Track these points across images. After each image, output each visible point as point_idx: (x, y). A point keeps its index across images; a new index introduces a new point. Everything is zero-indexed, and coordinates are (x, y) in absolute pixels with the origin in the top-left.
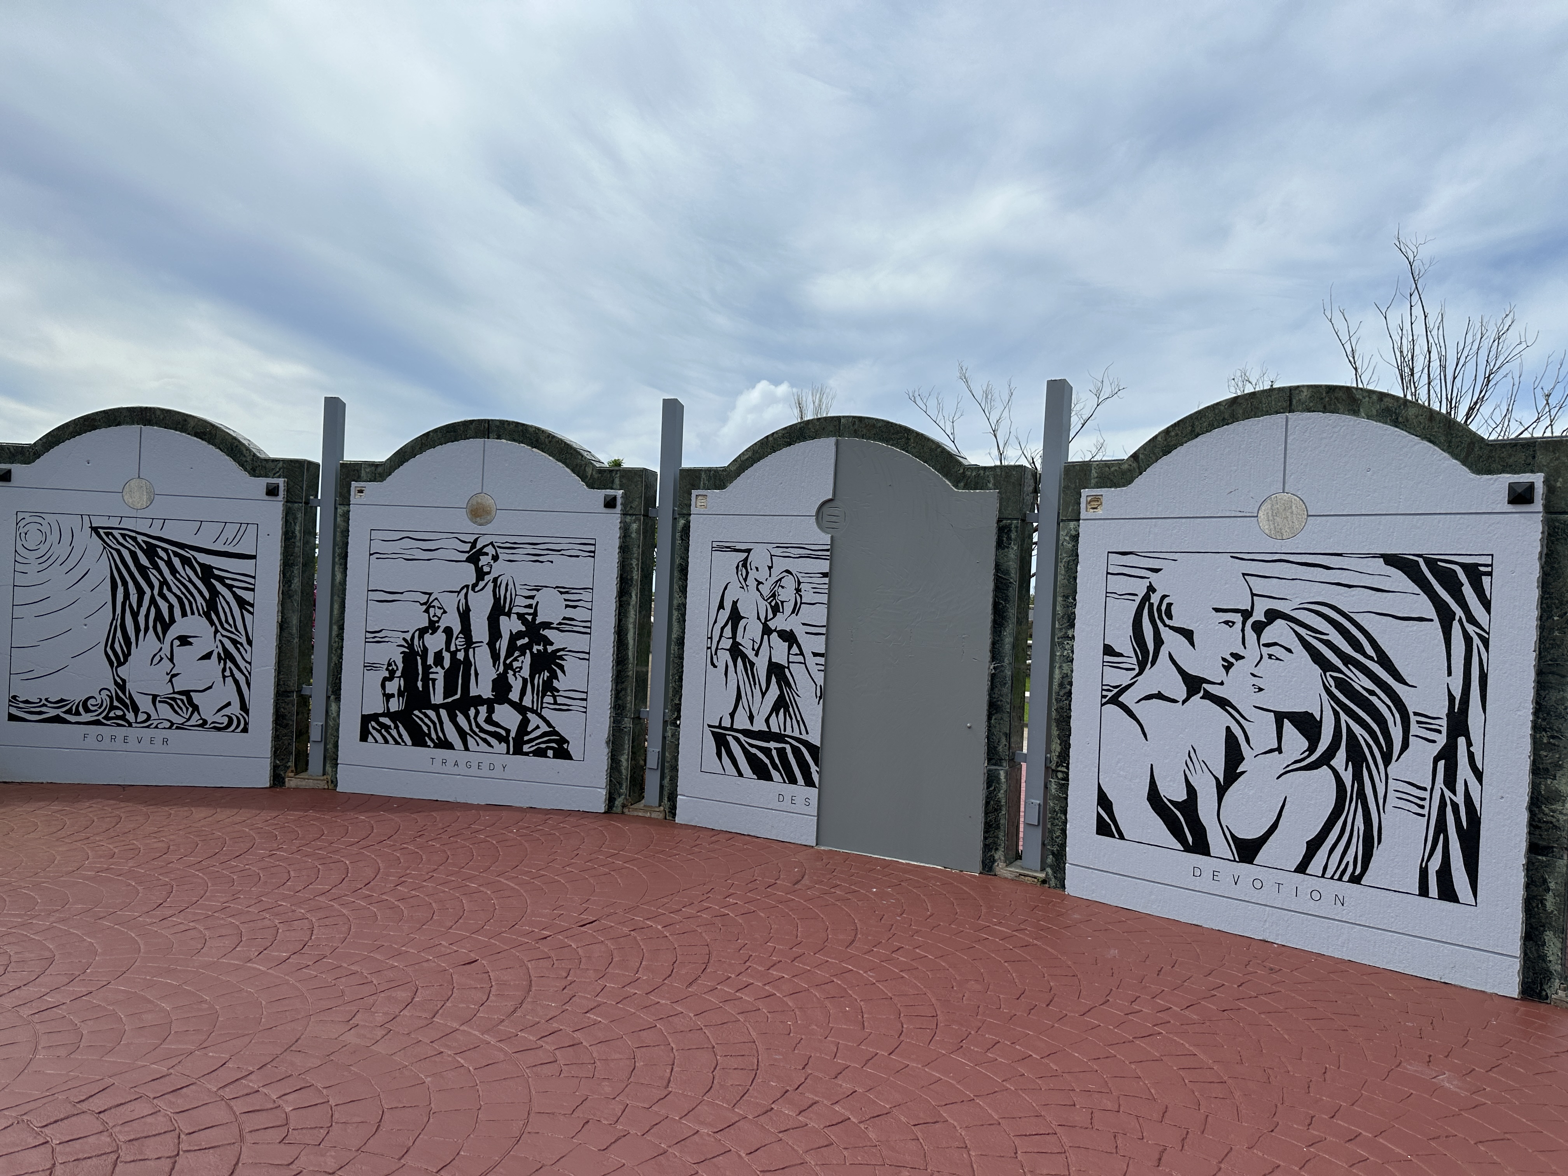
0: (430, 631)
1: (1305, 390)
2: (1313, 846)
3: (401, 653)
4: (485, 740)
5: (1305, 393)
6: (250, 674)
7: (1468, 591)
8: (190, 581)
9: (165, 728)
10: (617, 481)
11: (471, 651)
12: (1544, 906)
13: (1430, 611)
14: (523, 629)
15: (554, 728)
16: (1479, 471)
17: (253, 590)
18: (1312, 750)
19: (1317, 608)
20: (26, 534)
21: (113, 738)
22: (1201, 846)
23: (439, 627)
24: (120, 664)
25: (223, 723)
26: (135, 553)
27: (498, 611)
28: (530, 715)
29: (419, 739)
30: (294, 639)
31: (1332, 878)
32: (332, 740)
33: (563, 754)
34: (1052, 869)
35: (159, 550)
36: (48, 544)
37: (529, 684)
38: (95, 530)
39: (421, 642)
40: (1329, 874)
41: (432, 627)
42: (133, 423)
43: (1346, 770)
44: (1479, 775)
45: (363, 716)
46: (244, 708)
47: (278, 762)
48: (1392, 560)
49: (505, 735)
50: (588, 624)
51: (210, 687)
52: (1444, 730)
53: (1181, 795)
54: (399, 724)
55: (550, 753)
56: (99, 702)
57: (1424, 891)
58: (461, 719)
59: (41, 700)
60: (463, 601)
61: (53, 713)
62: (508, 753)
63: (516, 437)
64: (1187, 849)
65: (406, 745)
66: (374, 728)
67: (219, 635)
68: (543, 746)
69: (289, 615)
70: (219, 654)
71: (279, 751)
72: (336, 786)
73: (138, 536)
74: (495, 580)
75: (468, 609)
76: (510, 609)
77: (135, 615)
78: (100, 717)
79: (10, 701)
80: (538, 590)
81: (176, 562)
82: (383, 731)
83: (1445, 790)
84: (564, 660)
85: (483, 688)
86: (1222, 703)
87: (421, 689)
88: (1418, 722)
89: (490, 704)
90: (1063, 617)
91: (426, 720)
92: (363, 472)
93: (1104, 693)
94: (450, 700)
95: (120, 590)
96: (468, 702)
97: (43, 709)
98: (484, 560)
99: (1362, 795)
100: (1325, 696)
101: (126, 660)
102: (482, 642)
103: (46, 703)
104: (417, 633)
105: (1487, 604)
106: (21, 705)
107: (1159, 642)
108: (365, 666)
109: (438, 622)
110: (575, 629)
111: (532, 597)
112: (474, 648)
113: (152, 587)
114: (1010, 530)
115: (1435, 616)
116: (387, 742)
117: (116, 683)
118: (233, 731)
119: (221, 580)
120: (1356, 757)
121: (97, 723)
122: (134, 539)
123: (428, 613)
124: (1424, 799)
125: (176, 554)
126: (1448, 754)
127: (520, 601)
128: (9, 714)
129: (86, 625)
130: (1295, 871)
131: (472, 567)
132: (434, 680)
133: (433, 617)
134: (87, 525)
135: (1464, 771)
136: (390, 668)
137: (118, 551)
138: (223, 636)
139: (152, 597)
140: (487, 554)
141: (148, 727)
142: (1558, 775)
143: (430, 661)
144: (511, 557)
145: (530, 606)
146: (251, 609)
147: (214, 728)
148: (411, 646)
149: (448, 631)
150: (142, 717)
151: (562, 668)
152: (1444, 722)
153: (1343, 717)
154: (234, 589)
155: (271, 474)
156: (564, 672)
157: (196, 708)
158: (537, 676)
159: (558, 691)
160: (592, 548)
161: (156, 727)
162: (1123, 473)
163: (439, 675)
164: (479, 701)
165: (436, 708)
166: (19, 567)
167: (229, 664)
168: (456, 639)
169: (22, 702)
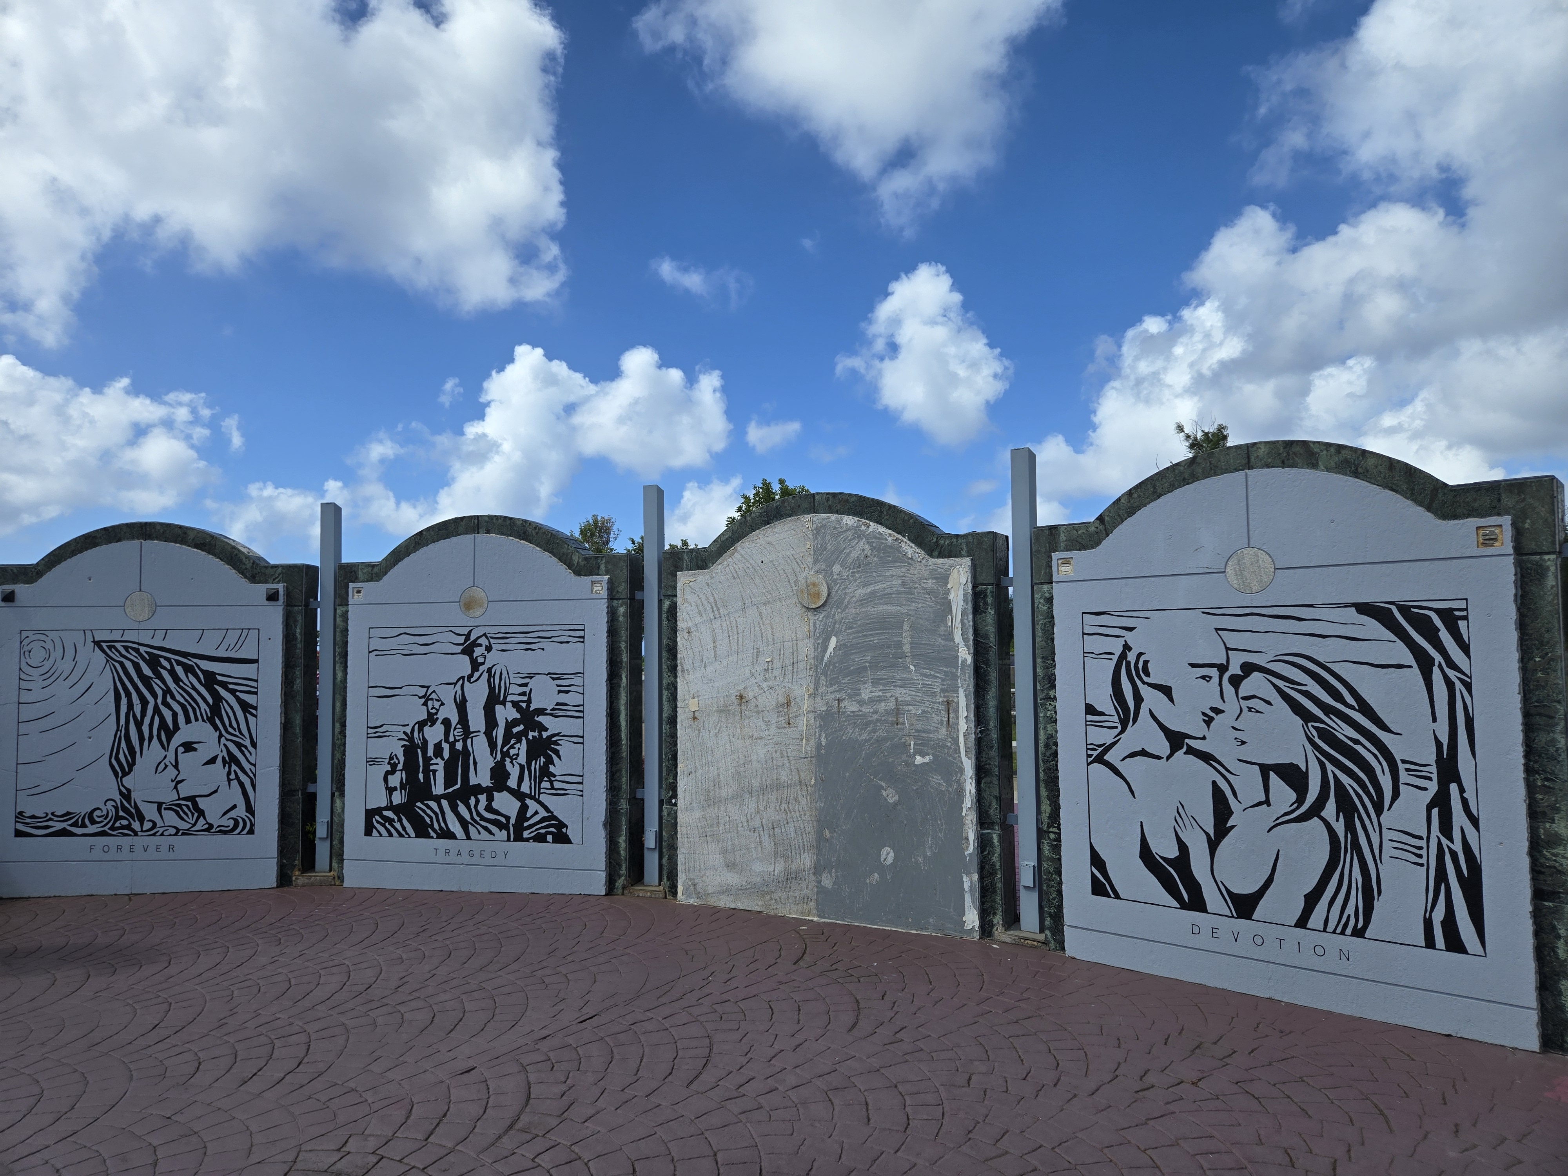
0: (429, 724)
1: (1262, 446)
2: (1312, 899)
3: (402, 747)
4: (486, 828)
5: (1263, 450)
6: (255, 775)
7: (1445, 636)
8: (194, 688)
9: (170, 835)
10: (603, 567)
11: (469, 741)
12: (1556, 953)
13: (1408, 658)
14: (518, 716)
15: (552, 813)
16: (1444, 517)
17: (256, 693)
18: (1300, 801)
19: (1292, 659)
20: (30, 652)
21: (119, 848)
22: (1197, 903)
23: (437, 719)
24: (125, 774)
25: (229, 826)
26: (138, 663)
27: (493, 700)
28: (528, 801)
29: (422, 831)
30: (298, 738)
31: (1334, 932)
32: (338, 836)
33: (562, 838)
34: (1051, 931)
35: (162, 660)
36: (52, 660)
37: (526, 771)
38: (97, 644)
39: (421, 734)
40: (1330, 928)
41: (431, 719)
42: (133, 539)
43: (1337, 820)
44: (1475, 821)
45: (367, 811)
46: (250, 809)
47: (285, 861)
48: (1364, 609)
49: (505, 822)
50: (581, 708)
51: (216, 791)
52: (1435, 777)
53: (1173, 852)
54: (403, 817)
55: (550, 838)
56: (105, 812)
57: (1430, 943)
59: (47, 814)
60: (460, 692)
61: (59, 826)
62: (509, 840)
63: (504, 531)
64: (1184, 906)
65: (409, 837)
66: (378, 822)
67: (223, 739)
68: (543, 831)
69: (292, 715)
70: (223, 758)
71: (285, 850)
72: (343, 881)
73: (141, 648)
74: (489, 670)
75: (464, 700)
76: (505, 697)
77: (139, 725)
78: (106, 828)
79: (16, 817)
80: (531, 678)
81: (179, 670)
82: (387, 824)
83: (1442, 837)
84: (559, 745)
85: (482, 777)
86: (1206, 757)
87: (422, 781)
88: (1407, 770)
89: (489, 793)
90: (1043, 678)
91: (428, 811)
92: (360, 573)
93: (1090, 752)
94: (450, 790)
95: (124, 701)
96: (469, 791)
97: (50, 823)
98: (478, 651)
99: (1356, 846)
100: (1309, 747)
101: (130, 770)
102: (479, 731)
103: (53, 817)
104: (417, 726)
105: (1466, 649)
106: (28, 821)
107: (1138, 699)
108: (367, 762)
109: (436, 714)
110: (569, 713)
111: (526, 685)
112: (472, 738)
113: (155, 696)
114: (986, 596)
115: (1413, 662)
116: (391, 835)
117: (121, 793)
118: (239, 834)
119: (224, 685)
120: (1346, 807)
121: (103, 834)
122: (137, 651)
123: (427, 706)
124: (1421, 848)
125: (179, 663)
126: (1441, 801)
127: (514, 689)
128: (16, 830)
129: (90, 738)
130: (1296, 926)
131: (466, 658)
132: (435, 771)
133: (432, 709)
134: (90, 639)
135: (1459, 818)
136: (392, 762)
137: (121, 664)
138: (227, 740)
139: (156, 706)
140: (481, 645)
141: (154, 835)
142: (1556, 818)
143: (430, 753)
144: (504, 647)
145: (524, 694)
146: (254, 712)
147: (220, 831)
148: (411, 738)
149: (446, 722)
150: (147, 825)
151: (557, 752)
152: (1434, 769)
153: (1329, 767)
154: (237, 693)
155: (271, 580)
156: (559, 757)
157: (201, 813)
158: (534, 762)
159: (555, 776)
160: (581, 633)
161: (162, 834)
162: (1091, 535)
163: (439, 765)
164: (478, 790)
165: (437, 799)
166: (24, 685)
167: (234, 767)
168: (454, 730)
169: (28, 817)
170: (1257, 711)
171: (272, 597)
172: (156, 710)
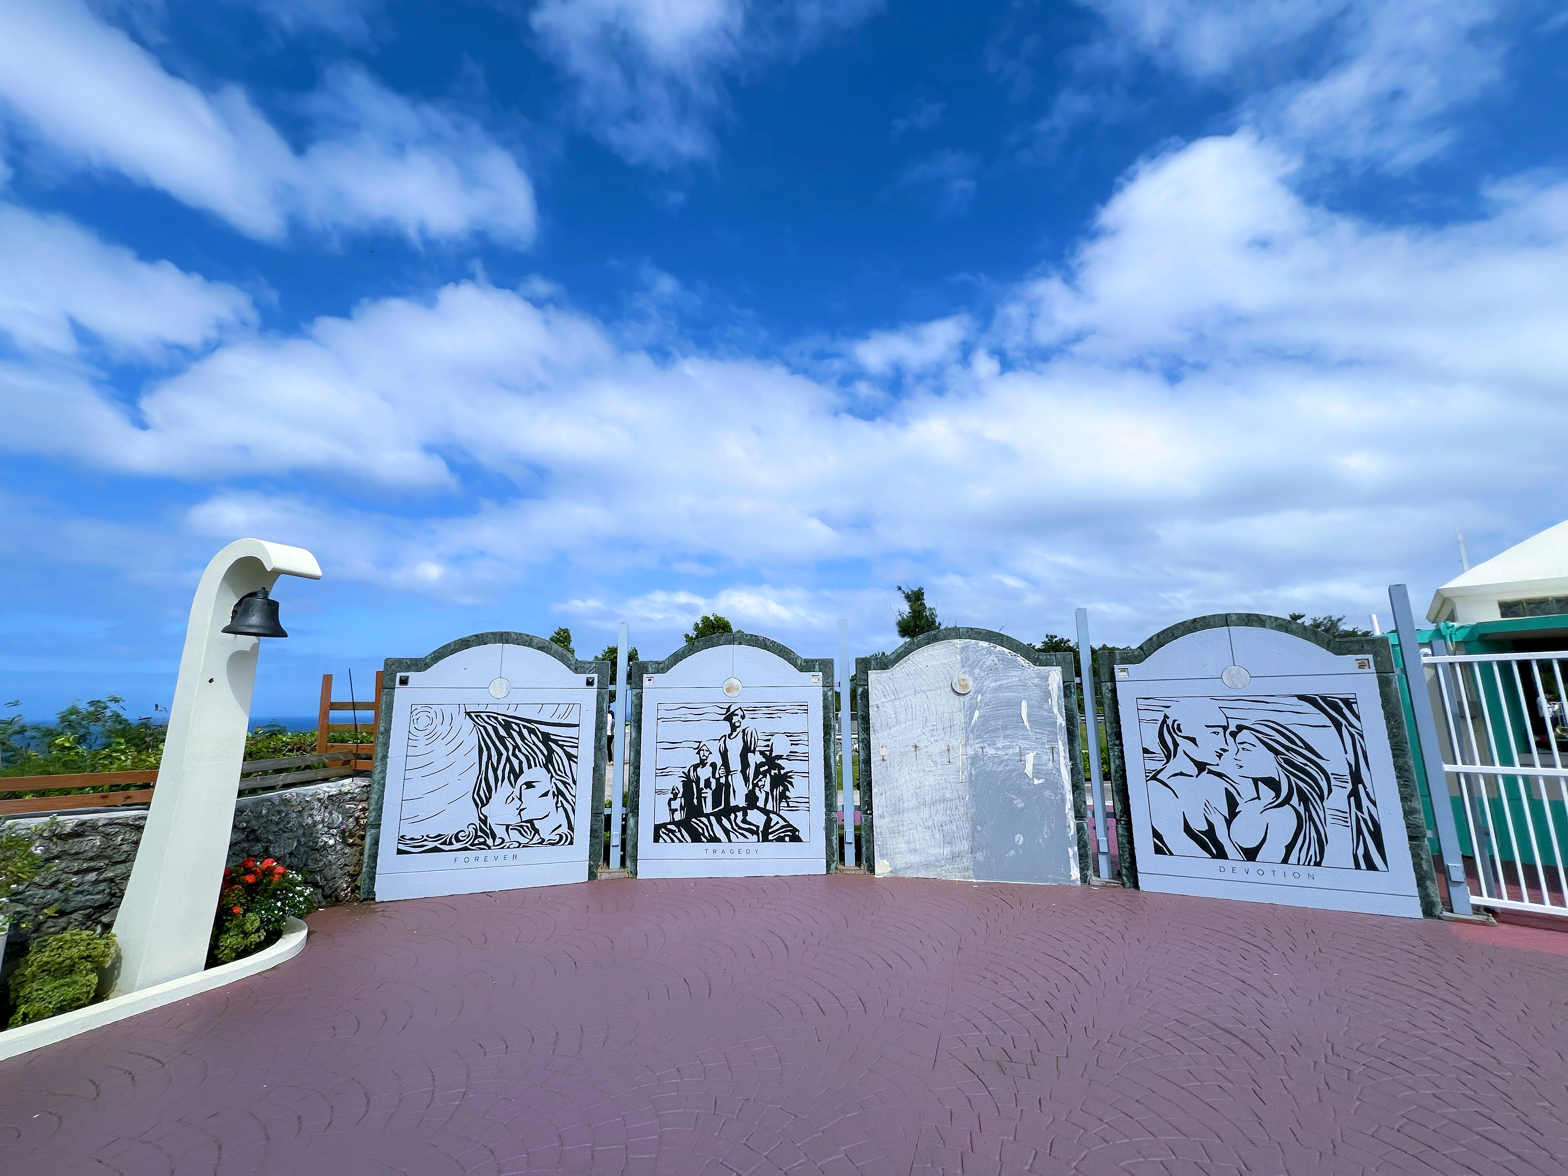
0: (701, 766)
1: (1234, 615)
2: (1289, 848)
3: (681, 782)
4: (742, 834)
5: (1234, 617)
6: (574, 803)
7: (1346, 711)
8: (535, 744)
9: (514, 848)
10: (817, 667)
11: (730, 777)
12: (1422, 867)
13: (1328, 722)
14: (764, 760)
15: (788, 822)
16: (1336, 654)
17: (577, 747)
18: (1278, 796)
19: (1265, 723)
20: (418, 719)
21: (477, 859)
22: (1221, 854)
23: (707, 763)
24: (483, 805)
25: (555, 840)
26: (496, 727)
27: (747, 750)
28: (771, 815)
29: (696, 837)
31: (1304, 864)
32: (631, 844)
34: (1127, 877)
35: (513, 725)
36: (433, 726)
37: (770, 795)
38: (468, 714)
39: (695, 773)
40: (1302, 862)
41: (703, 763)
43: (1300, 806)
44: (1374, 803)
45: (655, 825)
46: (571, 828)
47: (592, 863)
48: (1302, 698)
49: (756, 829)
50: (807, 755)
51: (547, 816)
52: (1350, 781)
53: (1205, 827)
54: (682, 829)
55: (787, 839)
57: (1358, 866)
58: (725, 822)
60: (723, 745)
61: (431, 845)
62: (759, 841)
63: (752, 644)
64: (1214, 856)
65: (687, 842)
66: (663, 833)
67: (553, 779)
68: (782, 834)
69: (600, 762)
70: (554, 792)
71: (593, 856)
72: (636, 875)
73: (498, 716)
74: (744, 731)
75: (726, 750)
76: (755, 749)
77: (495, 770)
78: (467, 845)
80: (772, 736)
81: (525, 732)
83: (1357, 811)
84: (792, 778)
85: (739, 800)
86: (1220, 775)
87: (696, 804)
88: (1335, 778)
89: (745, 811)
90: (1111, 734)
91: (701, 824)
92: (650, 665)
93: (1147, 774)
94: (716, 810)
95: (485, 753)
96: (730, 810)
98: (735, 719)
99: (1311, 819)
100: (1280, 769)
101: (488, 802)
102: (737, 771)
103: (427, 838)
104: (692, 769)
105: (1358, 717)
106: (408, 842)
107: (1176, 745)
108: (656, 792)
109: (706, 760)
110: (798, 758)
111: (769, 740)
112: (732, 775)
113: (507, 750)
114: (1070, 688)
115: (1331, 724)
116: (673, 841)
117: (480, 819)
119: (556, 742)
120: (1304, 798)
122: (496, 718)
123: (700, 754)
124: (1347, 818)
125: (525, 727)
126: (1354, 793)
127: (761, 743)
128: (398, 849)
129: (457, 781)
130: (1282, 863)
131: (728, 723)
132: (705, 798)
133: (703, 757)
134: (462, 710)
135: (1365, 802)
136: (674, 792)
137: (484, 727)
138: (557, 779)
139: (508, 757)
140: (737, 715)
141: (503, 848)
142: (1413, 800)
143: (702, 785)
145: (768, 746)
146: (575, 760)
147: (549, 844)
149: (713, 765)
150: (498, 841)
151: (791, 783)
152: (1349, 777)
153: (1292, 778)
154: (564, 747)
155: (588, 671)
156: (793, 786)
157: (537, 831)
158: (775, 790)
159: (790, 798)
160: (806, 708)
161: (508, 848)
162: (1136, 657)
163: (708, 794)
164: (737, 809)
165: (707, 816)
166: (411, 743)
167: (560, 798)
168: (719, 770)
169: (409, 839)
170: (1248, 750)
171: (590, 683)
172: (508, 759)
